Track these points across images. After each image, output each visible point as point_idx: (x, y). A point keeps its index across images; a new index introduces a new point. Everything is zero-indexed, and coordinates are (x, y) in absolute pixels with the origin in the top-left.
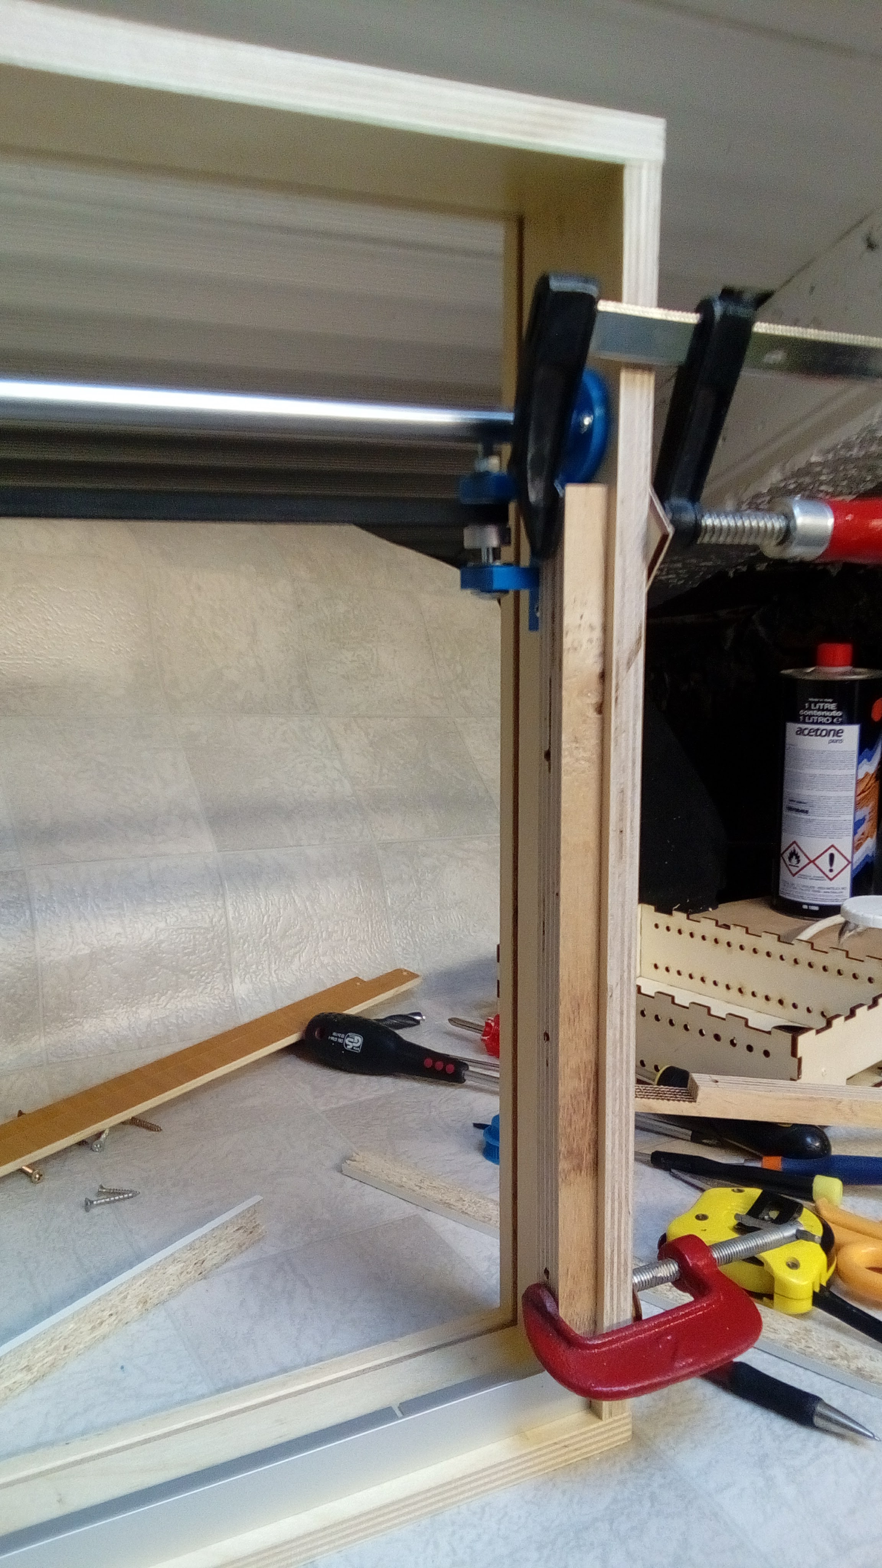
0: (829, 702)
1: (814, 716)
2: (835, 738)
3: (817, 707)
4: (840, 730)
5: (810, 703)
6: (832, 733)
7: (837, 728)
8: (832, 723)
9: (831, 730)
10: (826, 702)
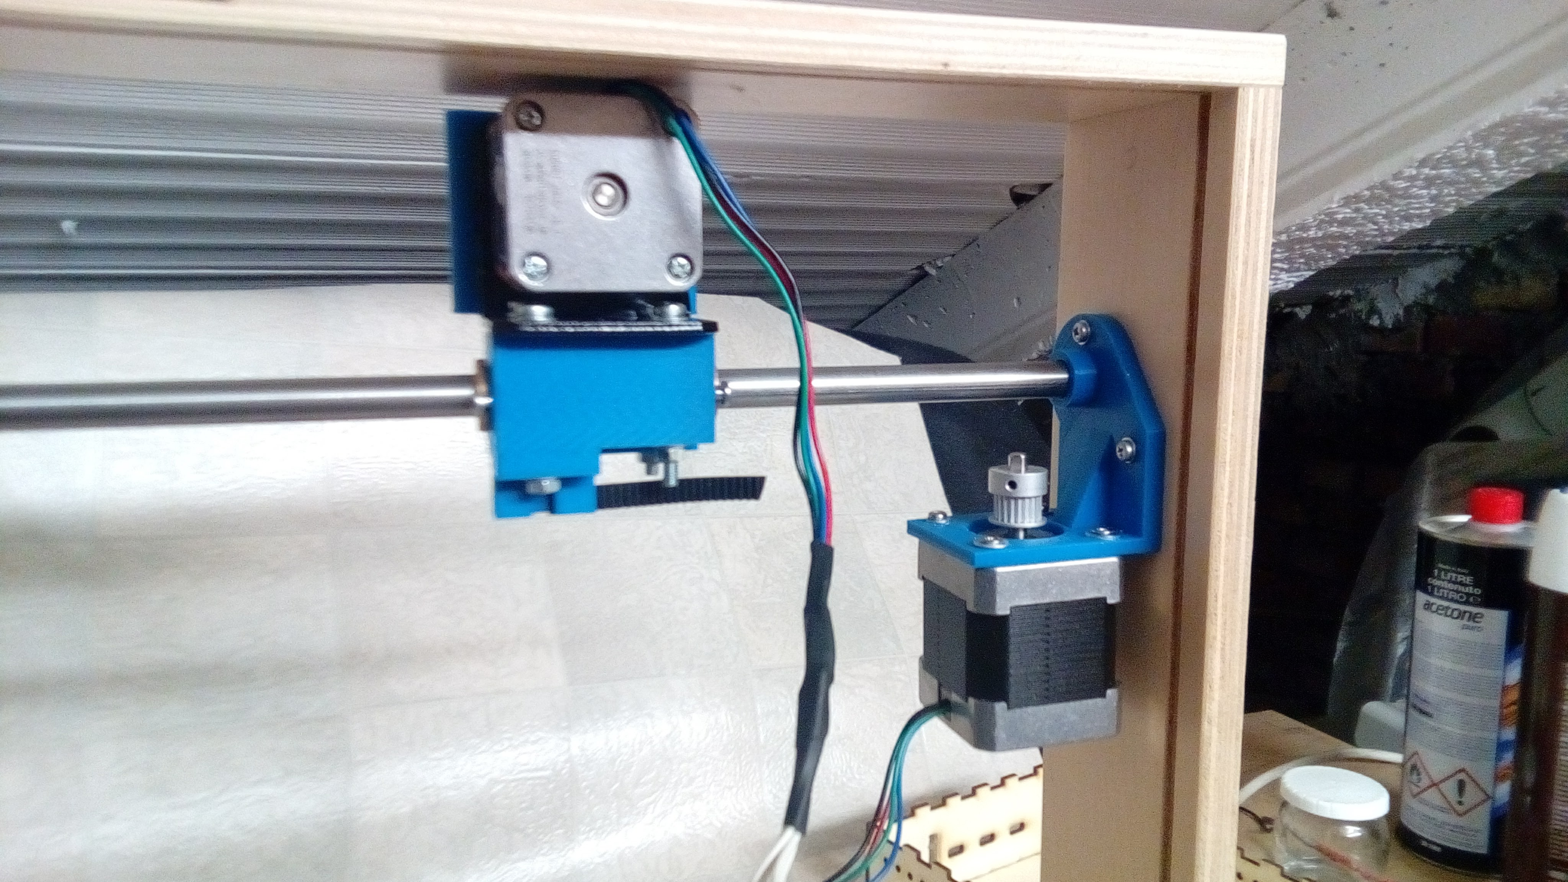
0: (1463, 574)
1: (1444, 588)
2: (1471, 624)
3: (1449, 578)
4: (1478, 614)
5: (1440, 570)
6: (1467, 615)
7: (1475, 610)
8: (1467, 603)
9: (1465, 612)
10: (1460, 573)
